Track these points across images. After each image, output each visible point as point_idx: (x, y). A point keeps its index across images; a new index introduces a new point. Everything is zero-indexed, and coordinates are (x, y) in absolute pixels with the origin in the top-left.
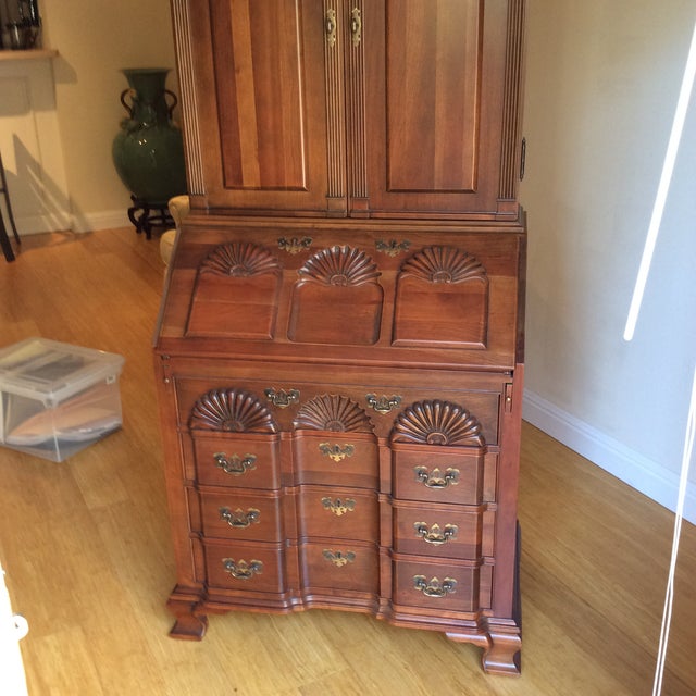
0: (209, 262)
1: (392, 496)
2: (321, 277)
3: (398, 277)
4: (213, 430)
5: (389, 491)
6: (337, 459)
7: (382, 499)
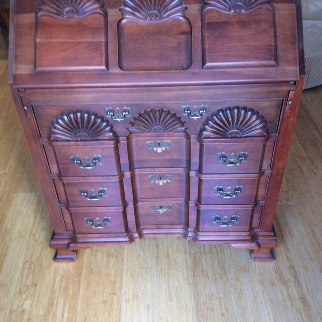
0: (44, 7)
1: (200, 171)
2: (138, 14)
3: (202, 10)
4: (68, 141)
5: (197, 168)
6: (159, 150)
7: (193, 174)
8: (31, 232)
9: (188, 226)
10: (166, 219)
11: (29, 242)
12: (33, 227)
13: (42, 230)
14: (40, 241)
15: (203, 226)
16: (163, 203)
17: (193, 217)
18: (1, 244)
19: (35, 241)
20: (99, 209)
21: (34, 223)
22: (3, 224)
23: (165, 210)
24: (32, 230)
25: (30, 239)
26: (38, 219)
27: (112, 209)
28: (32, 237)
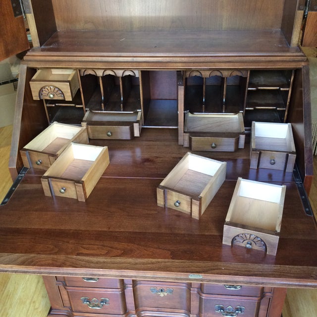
8: (32, 299)
9: (190, 312)
10: (167, 303)
11: (28, 310)
12: (35, 293)
13: (43, 297)
14: (39, 310)
15: (206, 314)
16: (164, 287)
17: (195, 304)
18: (1, 310)
19: (35, 309)
20: (97, 291)
21: (36, 288)
22: (6, 287)
23: (166, 294)
24: (33, 297)
25: (30, 306)
26: (40, 284)
27: (110, 291)
28: (32, 304)
